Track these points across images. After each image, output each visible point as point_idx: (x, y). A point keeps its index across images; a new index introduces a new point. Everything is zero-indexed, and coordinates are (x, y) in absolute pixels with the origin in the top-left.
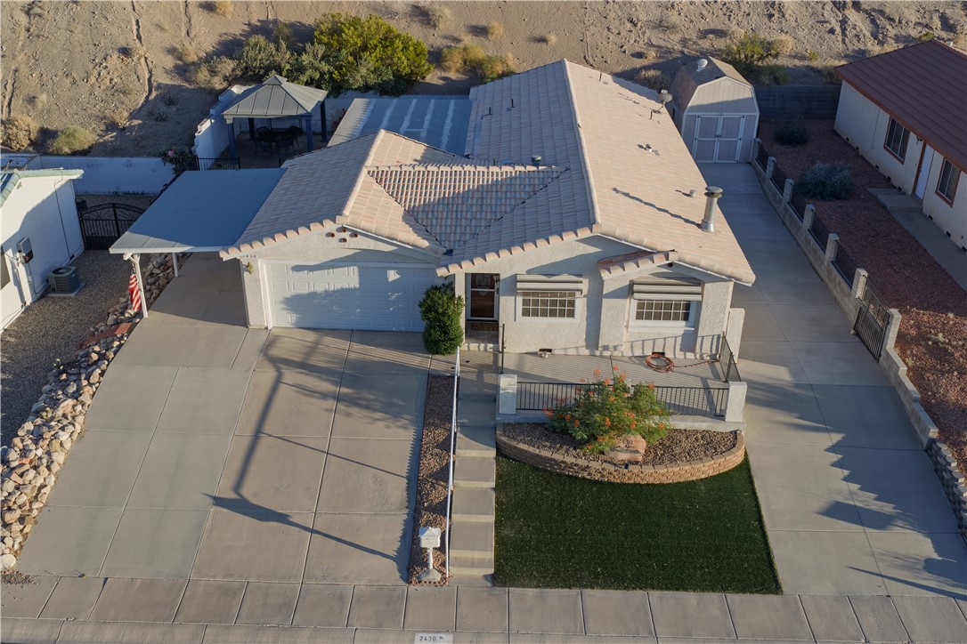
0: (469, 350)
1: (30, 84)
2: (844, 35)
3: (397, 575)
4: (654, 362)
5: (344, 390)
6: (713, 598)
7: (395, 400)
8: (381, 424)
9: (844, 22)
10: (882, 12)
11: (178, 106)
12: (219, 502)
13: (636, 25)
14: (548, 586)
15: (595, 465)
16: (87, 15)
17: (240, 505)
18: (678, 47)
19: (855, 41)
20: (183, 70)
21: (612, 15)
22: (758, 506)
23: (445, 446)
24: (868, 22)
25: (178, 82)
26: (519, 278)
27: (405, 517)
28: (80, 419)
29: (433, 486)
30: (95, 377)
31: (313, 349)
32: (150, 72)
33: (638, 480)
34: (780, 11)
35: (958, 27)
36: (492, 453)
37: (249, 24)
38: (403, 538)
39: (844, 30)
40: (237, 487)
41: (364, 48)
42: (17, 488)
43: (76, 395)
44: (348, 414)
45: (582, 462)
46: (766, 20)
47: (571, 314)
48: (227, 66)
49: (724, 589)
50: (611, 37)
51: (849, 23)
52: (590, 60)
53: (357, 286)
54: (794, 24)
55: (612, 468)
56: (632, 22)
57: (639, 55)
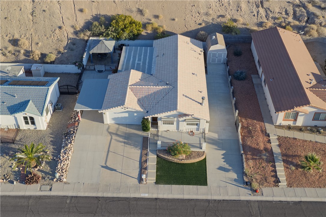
0: (152, 130)
1: (36, 39)
2: (258, 17)
3: (138, 182)
4: (190, 133)
5: (126, 141)
6: (195, 186)
7: (136, 143)
8: (133, 149)
9: (258, 12)
10: (269, 9)
11: (76, 45)
12: (102, 167)
13: (200, 14)
14: (165, 184)
15: (176, 160)
16: (49, 16)
17: (106, 167)
18: (211, 21)
19: (260, 18)
20: (76, 33)
21: (193, 11)
22: (206, 168)
23: (147, 154)
24: (265, 12)
25: (75, 37)
26: (162, 118)
27: (139, 170)
28: (72, 148)
29: (144, 164)
30: (73, 138)
31: (118, 130)
32: (67, 34)
33: (184, 163)
34: (241, 9)
35: (289, 14)
36: (156, 156)
37: (92, 16)
38: (139, 174)
39: (258, 15)
40: (105, 164)
41: (125, 28)
42: (64, 165)
43: (71, 143)
44: (126, 146)
45: (173, 159)
46: (236, 11)
47: (173, 124)
48: (88, 33)
49: (197, 185)
50: (193, 18)
51: (259, 12)
52: (187, 26)
53: (128, 116)
54: (244, 13)
55: (179, 160)
56: (199, 13)
57: (200, 24)
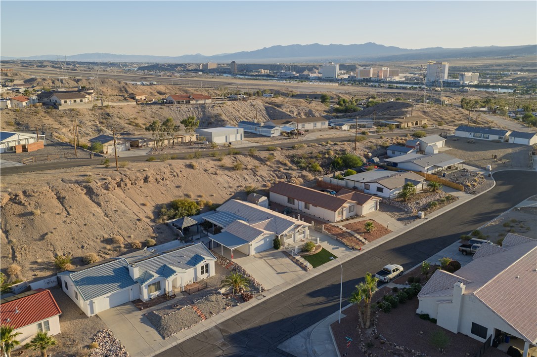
11: (161, 229)
13: (226, 188)
15: (312, 253)
18: (235, 191)
21: (220, 187)
22: (328, 251)
23: (294, 258)
24: (261, 178)
26: (286, 234)
32: (147, 223)
33: (316, 253)
36: (300, 256)
37: (154, 207)
46: (245, 182)
47: (292, 237)
51: (258, 179)
54: (251, 182)
57: (231, 194)
